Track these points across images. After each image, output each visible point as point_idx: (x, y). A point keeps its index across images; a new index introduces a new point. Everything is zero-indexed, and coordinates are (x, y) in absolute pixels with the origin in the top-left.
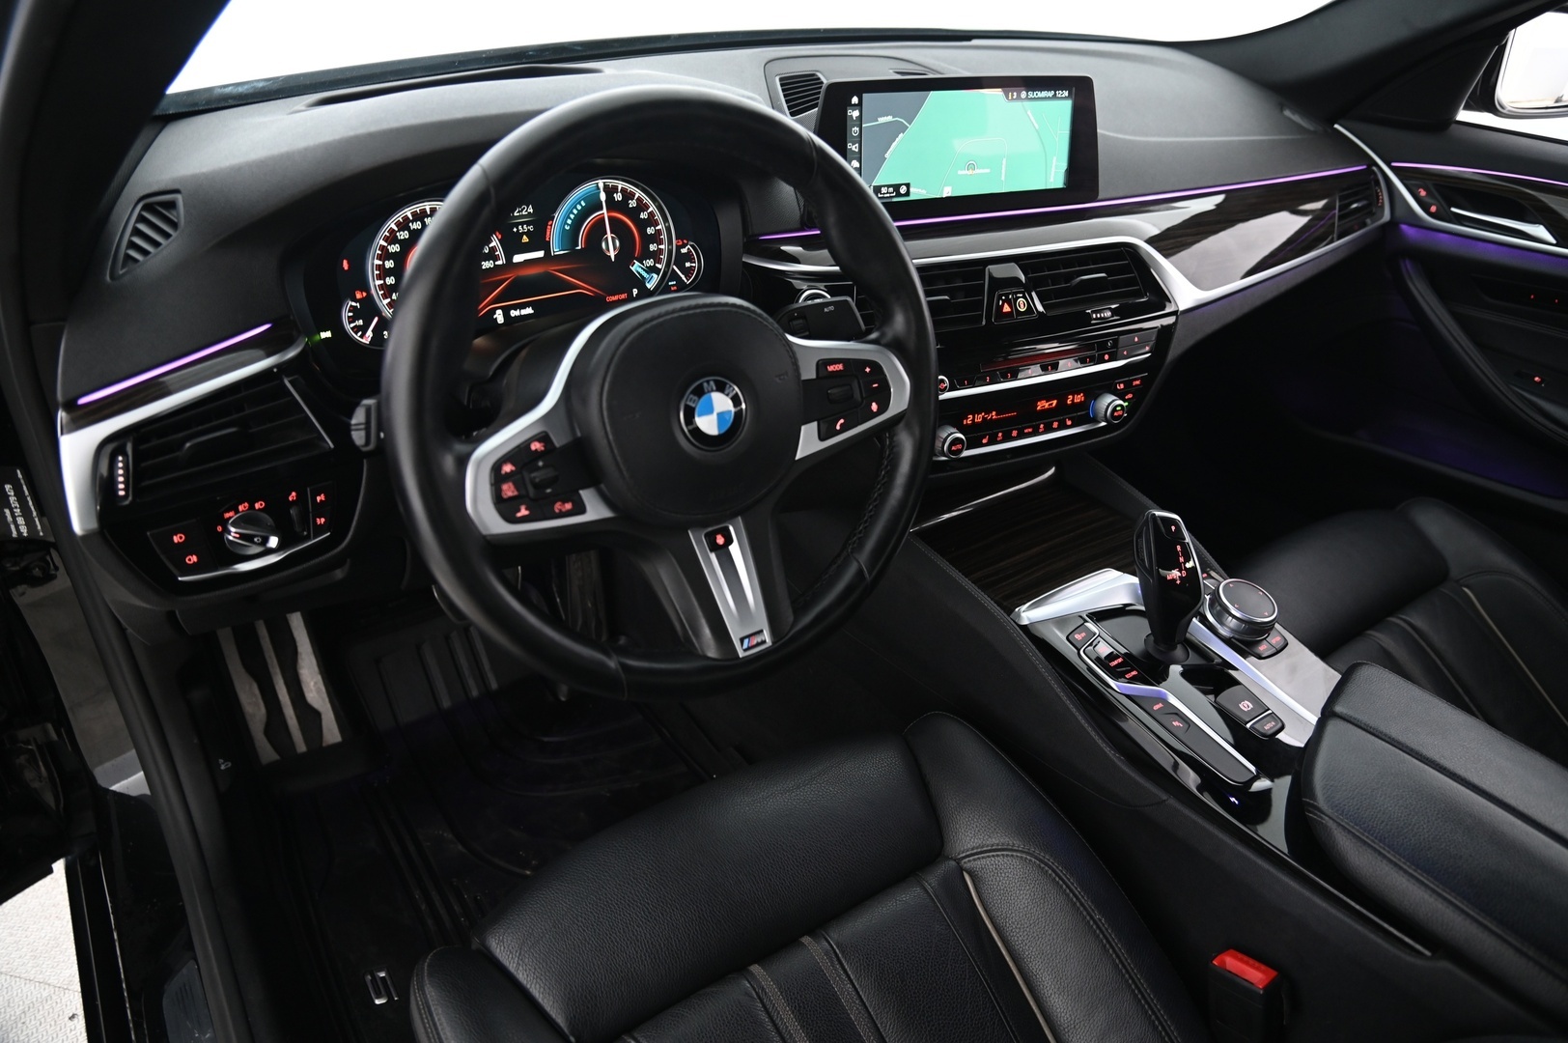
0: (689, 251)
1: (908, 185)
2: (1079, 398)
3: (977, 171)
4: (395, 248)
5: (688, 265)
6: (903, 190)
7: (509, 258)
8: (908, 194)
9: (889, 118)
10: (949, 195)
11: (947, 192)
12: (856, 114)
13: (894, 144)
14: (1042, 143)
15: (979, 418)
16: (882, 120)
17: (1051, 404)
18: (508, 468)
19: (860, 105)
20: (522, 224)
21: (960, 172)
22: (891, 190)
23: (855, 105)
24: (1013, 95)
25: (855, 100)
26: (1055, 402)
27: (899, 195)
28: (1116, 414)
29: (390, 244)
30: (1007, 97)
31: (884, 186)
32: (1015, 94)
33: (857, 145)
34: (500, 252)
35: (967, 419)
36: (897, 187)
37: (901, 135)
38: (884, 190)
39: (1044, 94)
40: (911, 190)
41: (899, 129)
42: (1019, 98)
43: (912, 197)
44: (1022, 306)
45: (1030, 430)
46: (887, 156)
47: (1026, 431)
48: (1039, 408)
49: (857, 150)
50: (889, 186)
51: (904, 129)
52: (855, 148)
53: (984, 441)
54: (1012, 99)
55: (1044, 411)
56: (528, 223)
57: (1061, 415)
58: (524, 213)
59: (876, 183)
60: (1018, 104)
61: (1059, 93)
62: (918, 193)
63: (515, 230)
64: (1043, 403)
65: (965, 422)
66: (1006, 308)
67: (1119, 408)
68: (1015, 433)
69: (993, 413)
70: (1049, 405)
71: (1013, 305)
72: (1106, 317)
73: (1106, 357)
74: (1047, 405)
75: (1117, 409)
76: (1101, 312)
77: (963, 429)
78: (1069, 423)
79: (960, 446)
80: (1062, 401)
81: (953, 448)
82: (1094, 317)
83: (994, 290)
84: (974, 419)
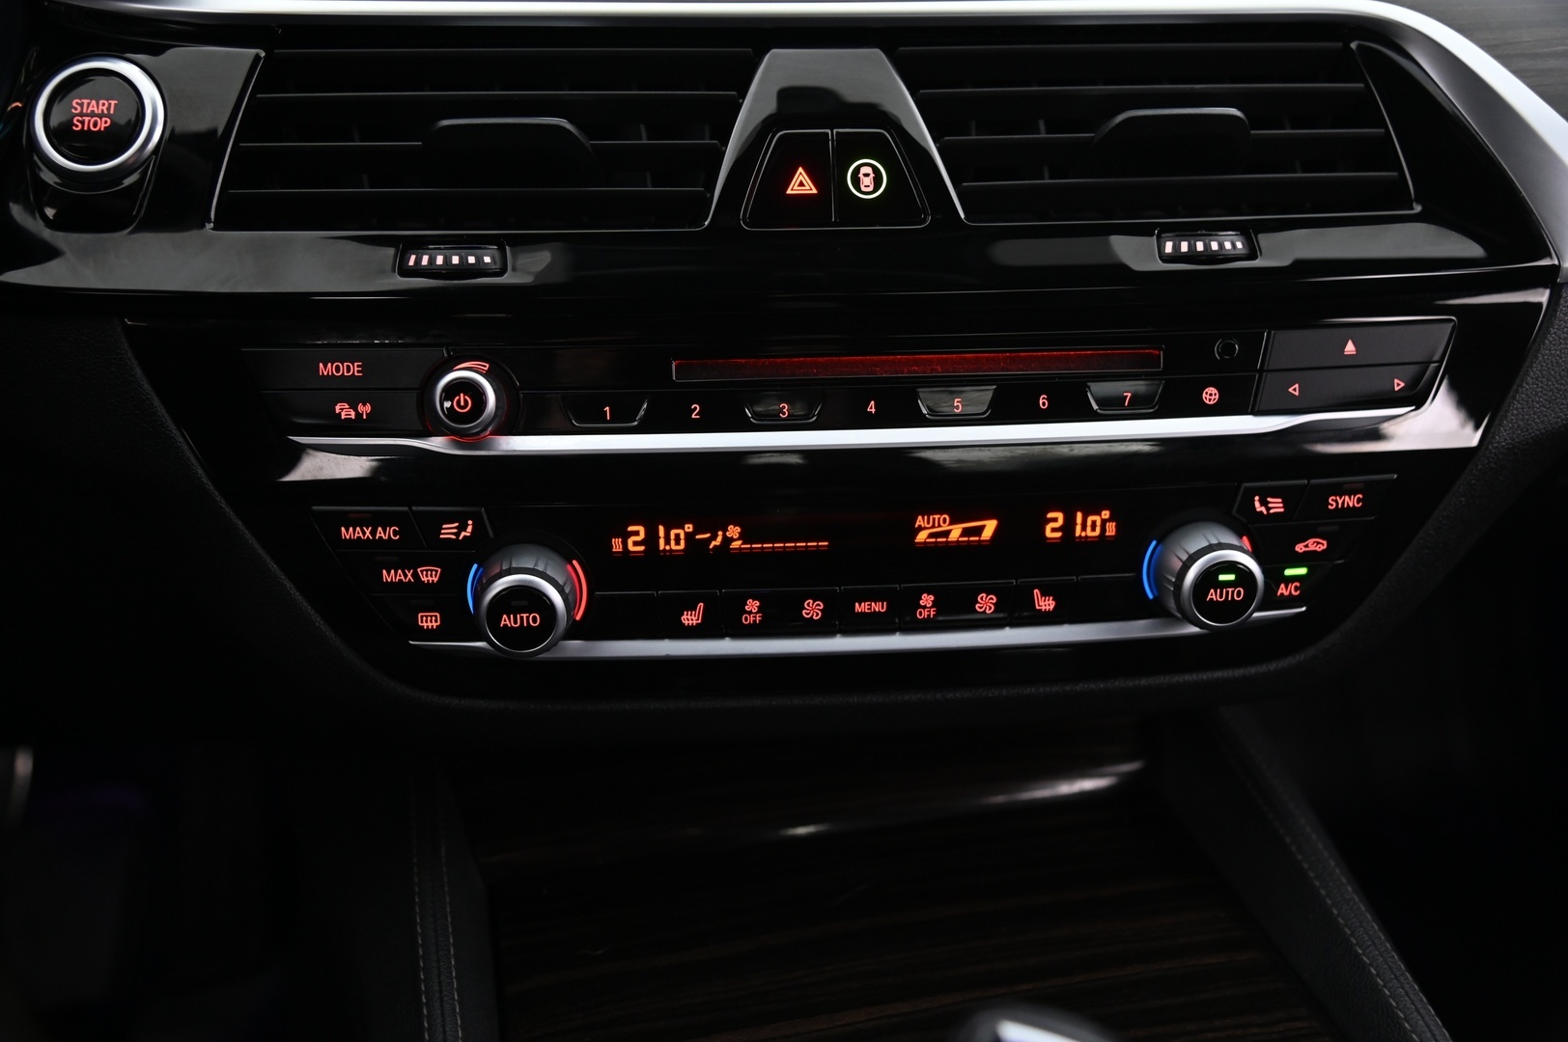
2: (1093, 526)
15: (674, 540)
17: (979, 530)
26: (990, 527)
28: (1213, 595)
35: (626, 536)
44: (867, 182)
45: (878, 607)
47: (860, 608)
48: (922, 536)
53: (690, 619)
55: (941, 552)
57: (1011, 572)
64: (941, 522)
65: (617, 545)
66: (801, 184)
67: (1231, 577)
68: (813, 609)
69: (734, 531)
70: (966, 532)
71: (829, 175)
72: (1209, 257)
73: (1211, 395)
74: (956, 533)
75: (1222, 577)
76: (1200, 237)
77: (604, 570)
78: (1046, 604)
79: (532, 619)
80: (1022, 526)
81: (506, 621)
82: (1169, 247)
83: (768, 125)
84: (651, 539)
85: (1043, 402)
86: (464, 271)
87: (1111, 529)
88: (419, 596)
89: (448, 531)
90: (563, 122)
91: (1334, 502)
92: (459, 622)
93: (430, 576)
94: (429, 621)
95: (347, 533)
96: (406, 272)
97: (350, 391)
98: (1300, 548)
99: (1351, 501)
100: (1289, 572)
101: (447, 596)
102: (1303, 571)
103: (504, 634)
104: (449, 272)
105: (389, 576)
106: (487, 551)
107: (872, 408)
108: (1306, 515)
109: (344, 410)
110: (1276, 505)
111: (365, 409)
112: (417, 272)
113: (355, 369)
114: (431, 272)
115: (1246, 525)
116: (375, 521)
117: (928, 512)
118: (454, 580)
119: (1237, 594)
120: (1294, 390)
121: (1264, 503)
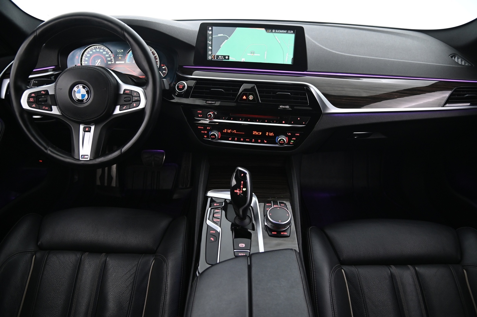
0: (165, 68)
1: (228, 56)
2: (271, 134)
3: (255, 55)
4: (88, 55)
5: (164, 72)
6: (227, 58)
7: (115, 62)
8: (228, 59)
9: (222, 35)
10: (244, 61)
11: (243, 60)
12: (210, 33)
13: (223, 43)
14: (282, 48)
15: (229, 131)
16: (219, 35)
18: (33, 95)
19: (212, 30)
20: (120, 54)
21: (248, 54)
22: (222, 57)
23: (210, 30)
24: (269, 31)
25: (210, 28)
26: (260, 133)
27: (225, 59)
28: (280, 142)
29: (87, 54)
30: (267, 31)
31: (220, 56)
32: (270, 30)
33: (211, 42)
34: (113, 60)
35: (224, 130)
36: (224, 57)
37: (226, 40)
38: (220, 57)
39: (282, 31)
40: (230, 58)
41: (225, 39)
42: (272, 32)
43: (230, 60)
44: (251, 98)
45: (249, 140)
46: (221, 46)
47: (247, 140)
48: (254, 133)
49: (211, 44)
50: (222, 56)
51: (227, 39)
52: (210, 43)
53: (230, 139)
54: (269, 32)
55: (255, 135)
56: (121, 54)
57: (262, 138)
58: (121, 51)
59: (217, 54)
60: (271, 34)
61: (289, 31)
62: (231, 59)
63: (118, 55)
64: (256, 132)
65: (224, 131)
66: (244, 97)
67: (282, 140)
68: (242, 139)
69: (235, 131)
70: (258, 133)
71: (247, 97)
72: (286, 108)
73: (284, 122)
74: (257, 133)
75: (281, 140)
76: (285, 106)
77: (222, 133)
78: (266, 142)
79: (214, 137)
80: (264, 134)
81: (212, 137)
82: (281, 107)
83: (242, 91)
84: (227, 131)
85: (266, 121)
86: (212, 104)
87: (273, 135)
88: (205, 134)
89: (208, 128)
90: (223, 90)
91: (296, 134)
92: (208, 137)
93: (206, 132)
94: (205, 137)
95: (199, 127)
96: (206, 103)
97: (200, 114)
98: (292, 139)
99: (298, 135)
100: (291, 141)
101: (207, 134)
102: (293, 141)
103: (211, 138)
104: (210, 103)
105: (202, 132)
106: (211, 130)
107: (249, 120)
108: (293, 135)
109: (200, 116)
110: (290, 134)
111: (201, 116)
112: (207, 103)
113: (201, 112)
114: (209, 103)
115: (286, 136)
116: (201, 126)
117: (254, 131)
118: (208, 133)
119: (283, 142)
120: (292, 122)
121: (289, 134)
